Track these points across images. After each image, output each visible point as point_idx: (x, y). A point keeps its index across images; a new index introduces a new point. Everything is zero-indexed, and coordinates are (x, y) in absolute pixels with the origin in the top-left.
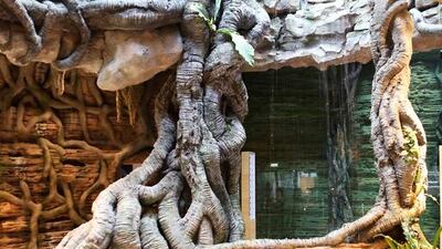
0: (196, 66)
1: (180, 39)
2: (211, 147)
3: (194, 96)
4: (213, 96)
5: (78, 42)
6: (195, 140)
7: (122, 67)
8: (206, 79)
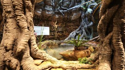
0: (83, 15)
1: (81, 11)
2: (86, 26)
3: (84, 19)
4: (87, 19)
5: (69, 14)
6: (83, 25)
7: (74, 16)
8: (85, 17)
